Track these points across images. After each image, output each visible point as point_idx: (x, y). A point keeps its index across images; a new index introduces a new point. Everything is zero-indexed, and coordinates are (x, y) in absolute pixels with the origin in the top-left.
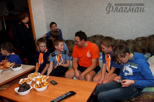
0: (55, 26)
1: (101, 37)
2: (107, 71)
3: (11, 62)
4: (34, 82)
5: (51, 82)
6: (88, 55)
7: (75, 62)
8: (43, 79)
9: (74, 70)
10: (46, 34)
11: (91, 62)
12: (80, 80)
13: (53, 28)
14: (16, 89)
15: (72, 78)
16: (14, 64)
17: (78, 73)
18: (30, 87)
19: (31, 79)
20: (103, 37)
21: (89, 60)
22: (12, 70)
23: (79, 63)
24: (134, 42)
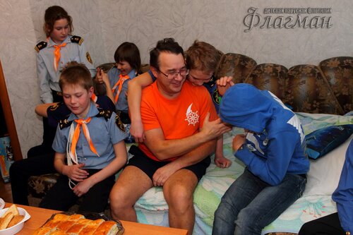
24: (314, 74)
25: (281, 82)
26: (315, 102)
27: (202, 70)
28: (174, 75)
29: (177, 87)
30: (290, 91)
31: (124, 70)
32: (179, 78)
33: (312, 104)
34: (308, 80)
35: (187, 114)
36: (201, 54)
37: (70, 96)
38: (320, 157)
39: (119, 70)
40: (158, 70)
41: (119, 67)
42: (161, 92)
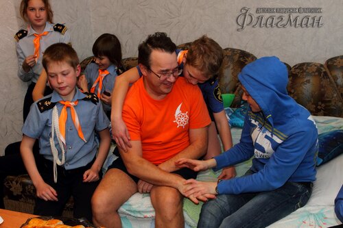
24: (320, 73)
26: (320, 103)
27: (201, 70)
28: (166, 76)
29: (168, 88)
30: (293, 91)
31: (103, 65)
32: (172, 79)
33: (317, 105)
34: (312, 79)
35: (176, 115)
36: (205, 52)
37: (56, 75)
38: (322, 164)
39: (97, 64)
40: (149, 68)
41: (97, 61)
42: (149, 91)
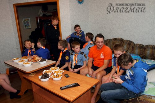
0: (79, 29)
1: (121, 40)
2: (116, 72)
3: (39, 57)
4: (53, 74)
5: (65, 75)
6: (102, 56)
7: (90, 61)
8: (59, 72)
9: (88, 68)
10: (71, 35)
11: (103, 62)
12: (92, 77)
13: (77, 30)
14: (40, 77)
15: (86, 75)
16: (41, 58)
17: (91, 71)
18: (49, 77)
19: (51, 71)
20: (122, 41)
21: (101, 60)
22: (39, 63)
23: (93, 63)
24: (153, 48)
25: (141, 49)
26: (152, 56)
40: (96, 42)
